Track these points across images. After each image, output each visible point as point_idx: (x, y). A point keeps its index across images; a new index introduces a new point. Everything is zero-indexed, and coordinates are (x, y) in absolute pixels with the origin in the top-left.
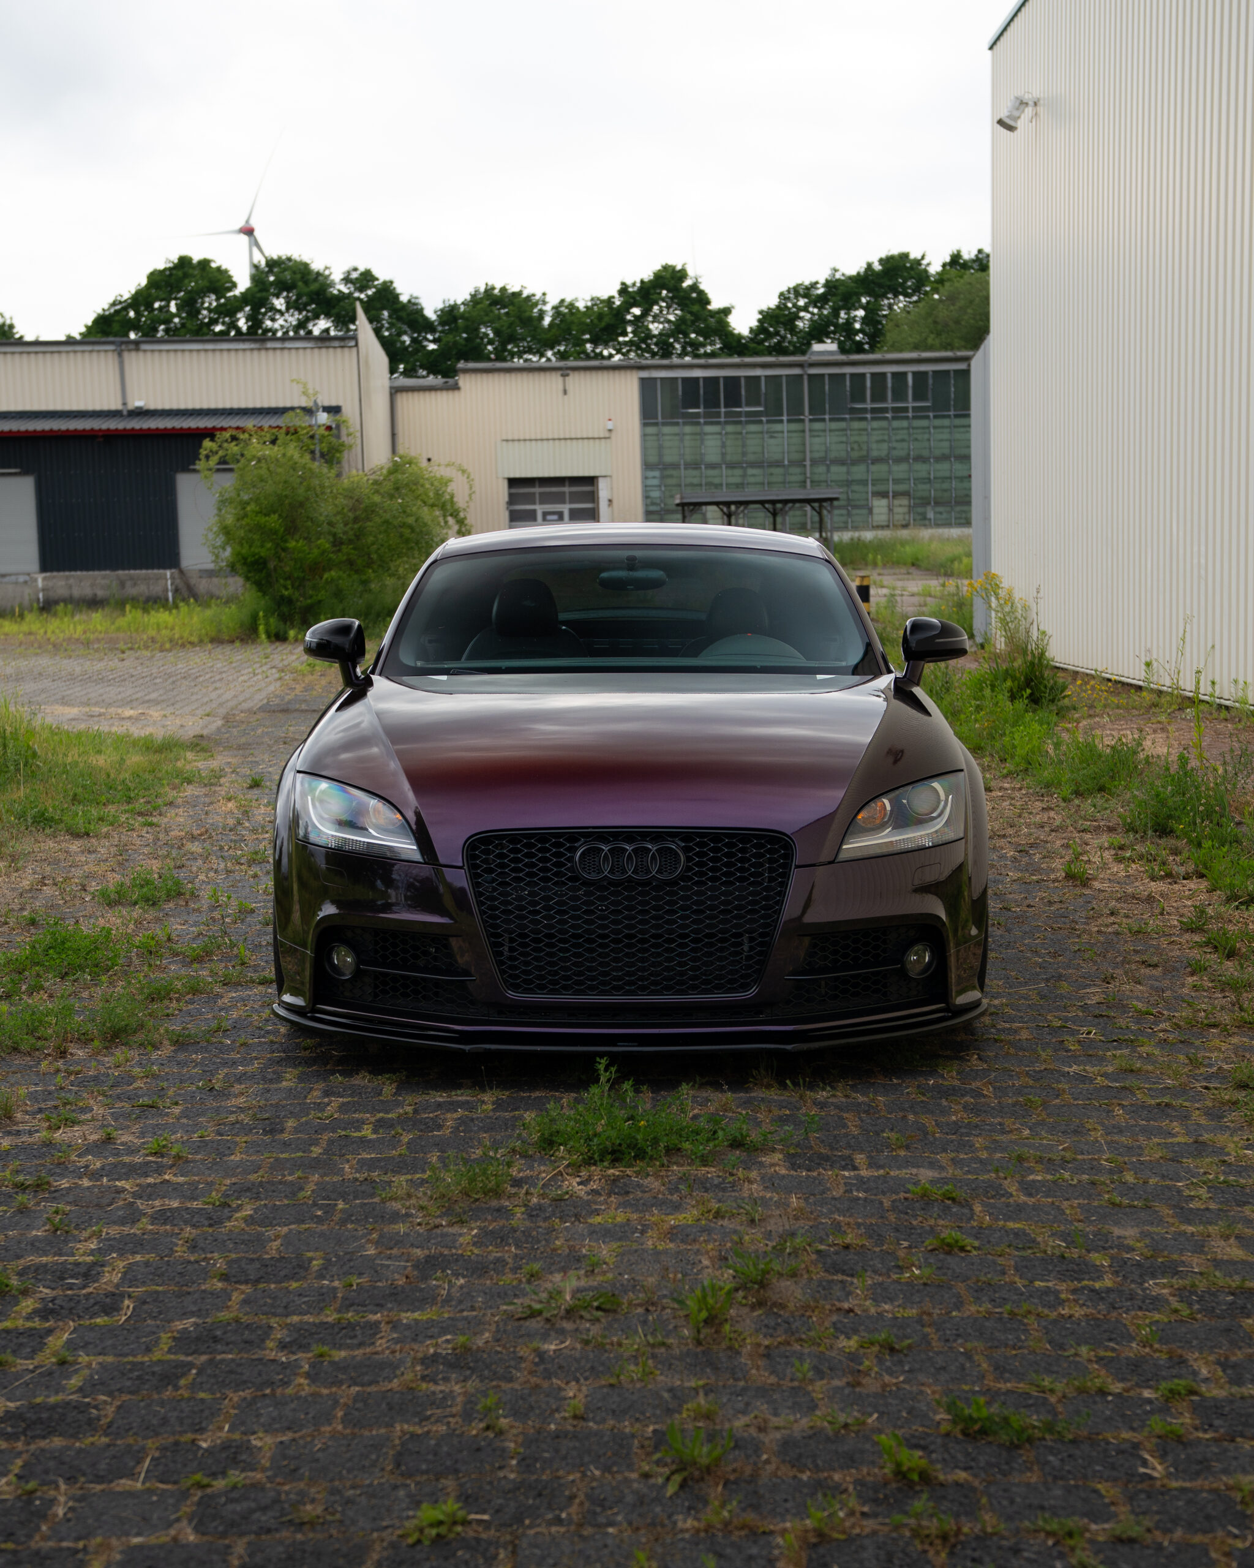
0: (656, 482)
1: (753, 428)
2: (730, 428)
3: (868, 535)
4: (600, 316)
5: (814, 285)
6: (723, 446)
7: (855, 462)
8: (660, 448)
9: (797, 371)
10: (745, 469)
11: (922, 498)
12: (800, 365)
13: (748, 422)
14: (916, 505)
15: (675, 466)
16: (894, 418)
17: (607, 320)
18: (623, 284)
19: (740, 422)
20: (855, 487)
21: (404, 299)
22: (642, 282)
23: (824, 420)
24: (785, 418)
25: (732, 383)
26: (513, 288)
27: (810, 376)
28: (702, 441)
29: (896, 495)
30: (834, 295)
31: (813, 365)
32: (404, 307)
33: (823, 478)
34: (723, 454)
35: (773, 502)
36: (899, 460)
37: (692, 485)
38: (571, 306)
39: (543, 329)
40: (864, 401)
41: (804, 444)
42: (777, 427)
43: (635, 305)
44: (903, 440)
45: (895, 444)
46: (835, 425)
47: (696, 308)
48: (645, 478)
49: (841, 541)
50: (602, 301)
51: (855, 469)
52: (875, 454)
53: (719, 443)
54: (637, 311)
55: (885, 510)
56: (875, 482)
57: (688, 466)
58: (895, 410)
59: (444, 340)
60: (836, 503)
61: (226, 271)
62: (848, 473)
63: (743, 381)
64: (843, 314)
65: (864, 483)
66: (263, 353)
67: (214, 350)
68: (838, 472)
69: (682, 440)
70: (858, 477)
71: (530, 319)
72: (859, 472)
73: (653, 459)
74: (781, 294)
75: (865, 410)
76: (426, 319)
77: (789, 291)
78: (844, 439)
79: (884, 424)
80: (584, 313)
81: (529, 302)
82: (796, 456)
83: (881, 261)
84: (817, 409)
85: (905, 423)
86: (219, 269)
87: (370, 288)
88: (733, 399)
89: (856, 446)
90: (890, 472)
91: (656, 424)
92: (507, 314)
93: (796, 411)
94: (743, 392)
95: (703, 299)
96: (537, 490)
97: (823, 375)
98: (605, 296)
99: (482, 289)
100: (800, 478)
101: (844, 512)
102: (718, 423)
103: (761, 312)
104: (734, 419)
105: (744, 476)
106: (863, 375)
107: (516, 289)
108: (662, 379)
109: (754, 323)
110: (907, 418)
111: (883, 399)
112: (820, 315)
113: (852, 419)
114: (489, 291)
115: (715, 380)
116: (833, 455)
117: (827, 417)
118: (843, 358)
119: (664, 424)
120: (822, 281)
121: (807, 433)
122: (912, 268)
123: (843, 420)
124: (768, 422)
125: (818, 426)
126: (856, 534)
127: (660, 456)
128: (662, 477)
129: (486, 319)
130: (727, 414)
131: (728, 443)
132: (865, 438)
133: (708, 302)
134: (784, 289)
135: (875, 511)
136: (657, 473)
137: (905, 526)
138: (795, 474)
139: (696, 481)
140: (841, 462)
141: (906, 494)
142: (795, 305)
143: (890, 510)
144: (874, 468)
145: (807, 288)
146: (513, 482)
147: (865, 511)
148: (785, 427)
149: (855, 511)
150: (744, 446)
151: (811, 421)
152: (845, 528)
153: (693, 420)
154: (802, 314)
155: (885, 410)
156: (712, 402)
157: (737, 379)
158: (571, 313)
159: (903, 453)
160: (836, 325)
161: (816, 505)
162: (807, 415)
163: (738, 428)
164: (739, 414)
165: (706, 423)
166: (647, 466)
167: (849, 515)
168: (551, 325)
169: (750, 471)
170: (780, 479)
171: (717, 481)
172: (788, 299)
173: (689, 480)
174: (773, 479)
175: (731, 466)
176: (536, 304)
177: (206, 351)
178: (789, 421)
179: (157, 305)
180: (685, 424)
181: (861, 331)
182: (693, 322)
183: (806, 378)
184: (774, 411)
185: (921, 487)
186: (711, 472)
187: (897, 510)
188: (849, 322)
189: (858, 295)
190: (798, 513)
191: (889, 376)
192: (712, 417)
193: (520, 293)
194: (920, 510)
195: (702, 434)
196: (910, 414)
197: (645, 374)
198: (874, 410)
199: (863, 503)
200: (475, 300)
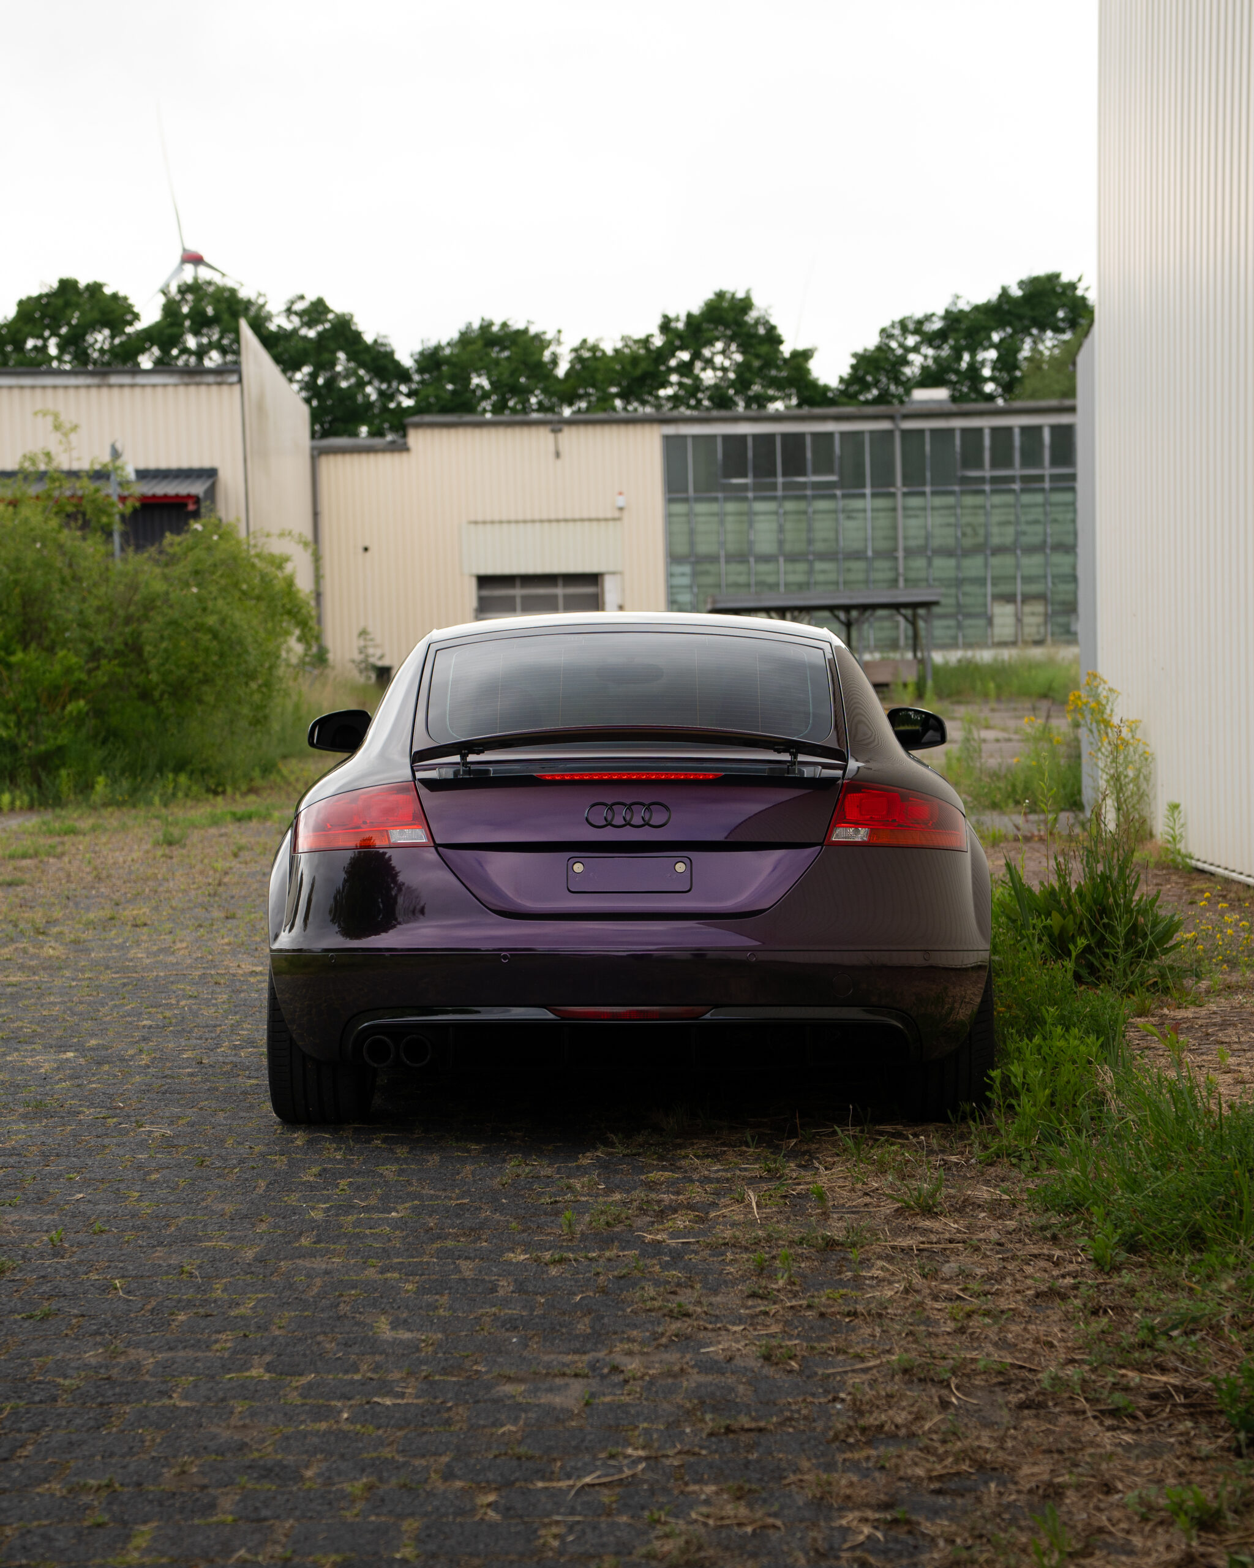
0: (685, 581)
1: (822, 505)
2: (790, 506)
3: (985, 656)
4: (635, 360)
5: (928, 318)
6: (781, 530)
7: (967, 553)
8: (692, 532)
9: (885, 425)
10: (811, 563)
11: (1063, 603)
12: (891, 417)
13: (815, 497)
14: (1055, 613)
15: (713, 559)
16: (1023, 491)
17: (643, 366)
18: (665, 317)
19: (803, 498)
20: (968, 588)
21: (369, 338)
22: (689, 316)
23: (923, 494)
24: (868, 491)
25: (794, 442)
26: (518, 324)
27: (905, 433)
28: (751, 524)
29: (1027, 598)
30: (956, 330)
31: (907, 417)
32: (368, 349)
33: (922, 574)
34: (781, 543)
35: (847, 608)
36: (1031, 550)
37: (737, 585)
38: (594, 349)
39: (556, 378)
40: (979, 465)
41: (894, 528)
42: (858, 504)
43: (682, 348)
44: (1036, 522)
45: (1024, 528)
46: (938, 501)
47: (764, 349)
48: (670, 575)
49: (946, 663)
50: (636, 342)
51: (967, 562)
52: (995, 541)
53: (774, 526)
54: (685, 356)
55: (1011, 620)
56: (996, 581)
57: (730, 558)
58: (1025, 479)
59: (423, 393)
60: (936, 610)
61: (125, 299)
62: (958, 567)
63: (808, 440)
64: (966, 357)
65: (981, 581)
66: (105, 391)
67: (33, 387)
68: (944, 566)
69: (722, 523)
70: (972, 573)
71: (540, 364)
72: (973, 566)
73: (682, 549)
74: (883, 331)
75: (982, 480)
76: (397, 364)
77: (893, 326)
78: (952, 520)
79: (1009, 499)
80: (612, 358)
81: (539, 342)
82: (883, 545)
83: (1021, 284)
84: (914, 479)
85: (1039, 498)
86: (115, 297)
87: (322, 323)
88: (795, 464)
89: (969, 530)
90: (1018, 566)
91: (686, 500)
92: (508, 358)
93: (883, 482)
94: (809, 455)
95: (773, 338)
96: (518, 592)
97: (921, 432)
98: (640, 335)
99: (476, 325)
100: (890, 575)
101: (952, 622)
102: (773, 498)
103: (855, 355)
104: (795, 492)
105: (811, 572)
106: (979, 431)
107: (520, 326)
108: (695, 437)
109: (845, 371)
110: (1043, 490)
111: (1008, 463)
112: (936, 359)
113: (963, 493)
114: (486, 327)
115: (770, 438)
116: (936, 543)
117: (928, 489)
118: (954, 407)
119: (698, 500)
120: (941, 312)
121: (900, 512)
122: (1064, 293)
123: (952, 493)
124: (844, 496)
125: (915, 502)
126: (969, 654)
127: (692, 544)
128: (695, 574)
129: (479, 364)
130: (786, 486)
131: (788, 526)
132: (981, 519)
133: (779, 341)
134: (886, 324)
135: (997, 621)
136: (686, 569)
137: (1039, 643)
138: (882, 570)
139: (742, 579)
140: (948, 553)
141: (1041, 597)
142: (901, 345)
143: (1019, 620)
144: (995, 561)
145: (920, 323)
146: (484, 581)
147: (982, 622)
148: (868, 503)
149: (968, 622)
150: (810, 530)
151: (905, 495)
152: (953, 645)
153: (737, 494)
154: (912, 357)
155: (1011, 479)
156: (765, 470)
157: (800, 437)
158: (594, 358)
159: (1037, 540)
160: (957, 372)
161: (908, 612)
162: (899, 487)
163: (802, 505)
164: (803, 486)
165: (756, 499)
166: (673, 558)
167: (959, 626)
168: (568, 374)
169: (819, 566)
170: (861, 576)
171: (771, 579)
172: (891, 336)
173: (732, 579)
174: (852, 577)
175: (792, 558)
176: (549, 343)
177: (22, 387)
178: (874, 495)
179: (30, 343)
180: (727, 499)
181: (992, 379)
182: (761, 369)
183: (897, 435)
184: (853, 482)
185: (1062, 587)
186: (763, 567)
187: (1027, 620)
188: (974, 369)
189: (989, 330)
190: (887, 624)
191: (1017, 432)
192: (765, 491)
193: (525, 331)
194: (1062, 620)
195: (751, 514)
196: (1047, 485)
197: (670, 430)
198: (994, 480)
199: (979, 610)
200: (465, 339)
